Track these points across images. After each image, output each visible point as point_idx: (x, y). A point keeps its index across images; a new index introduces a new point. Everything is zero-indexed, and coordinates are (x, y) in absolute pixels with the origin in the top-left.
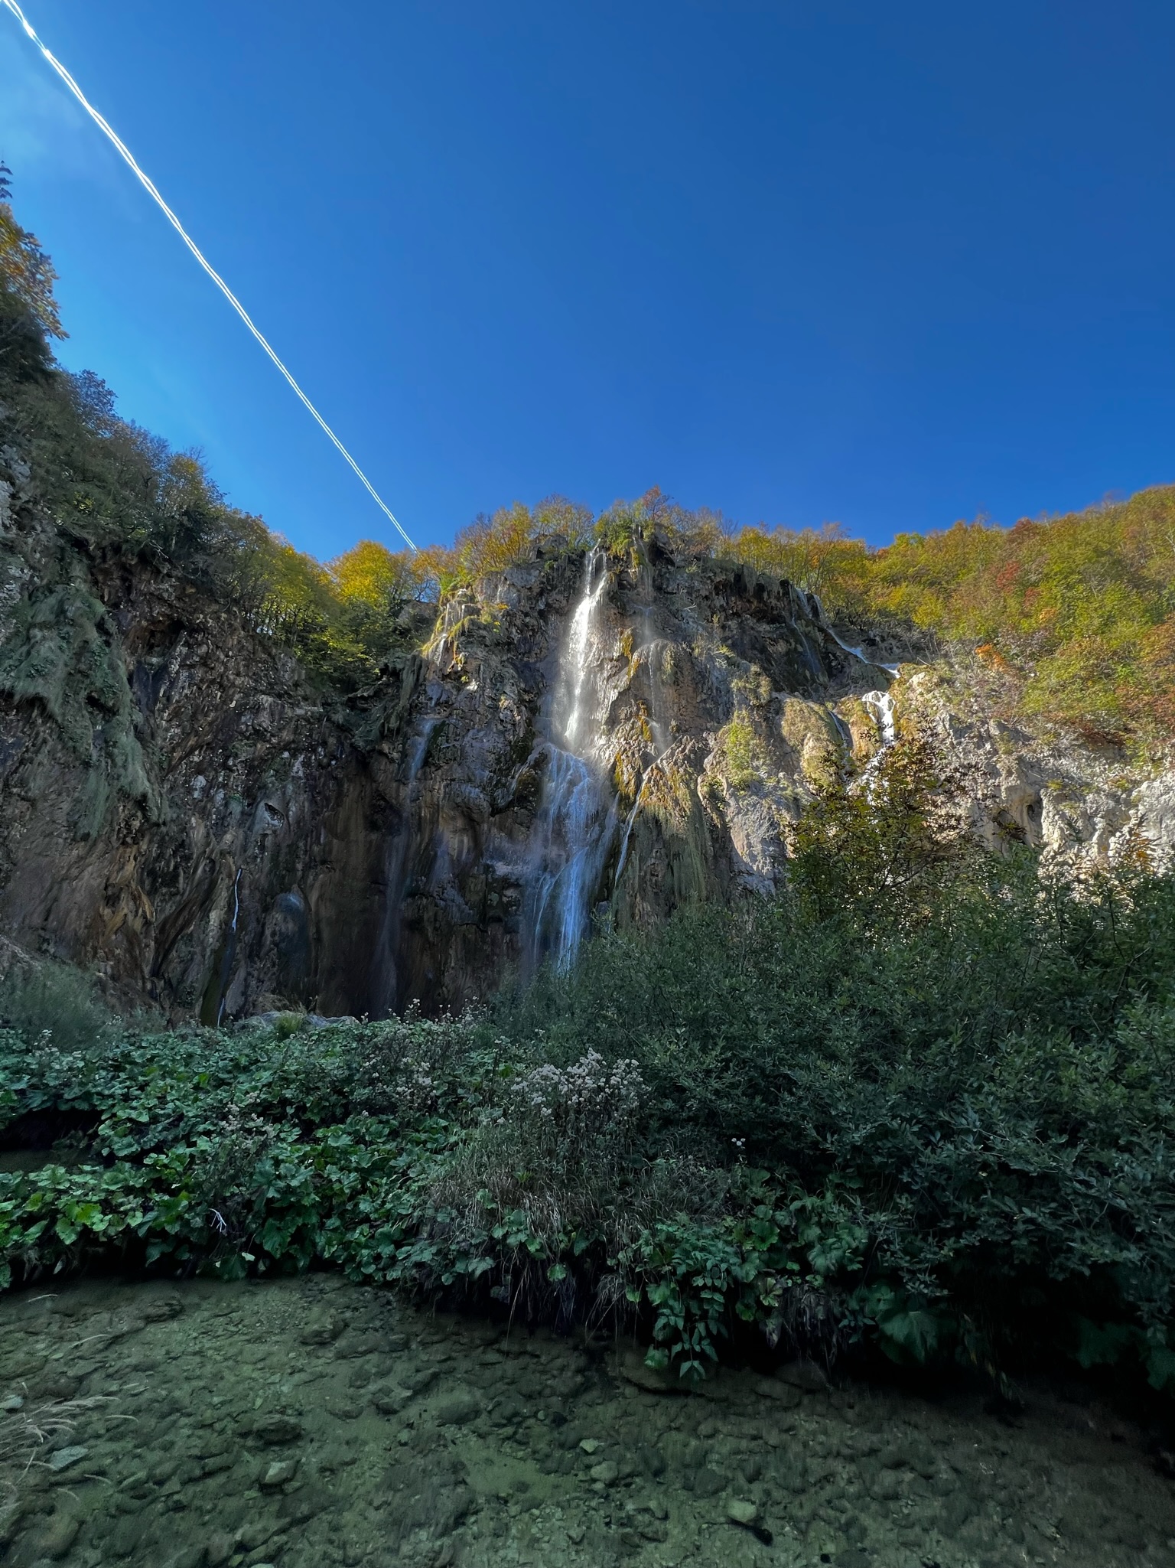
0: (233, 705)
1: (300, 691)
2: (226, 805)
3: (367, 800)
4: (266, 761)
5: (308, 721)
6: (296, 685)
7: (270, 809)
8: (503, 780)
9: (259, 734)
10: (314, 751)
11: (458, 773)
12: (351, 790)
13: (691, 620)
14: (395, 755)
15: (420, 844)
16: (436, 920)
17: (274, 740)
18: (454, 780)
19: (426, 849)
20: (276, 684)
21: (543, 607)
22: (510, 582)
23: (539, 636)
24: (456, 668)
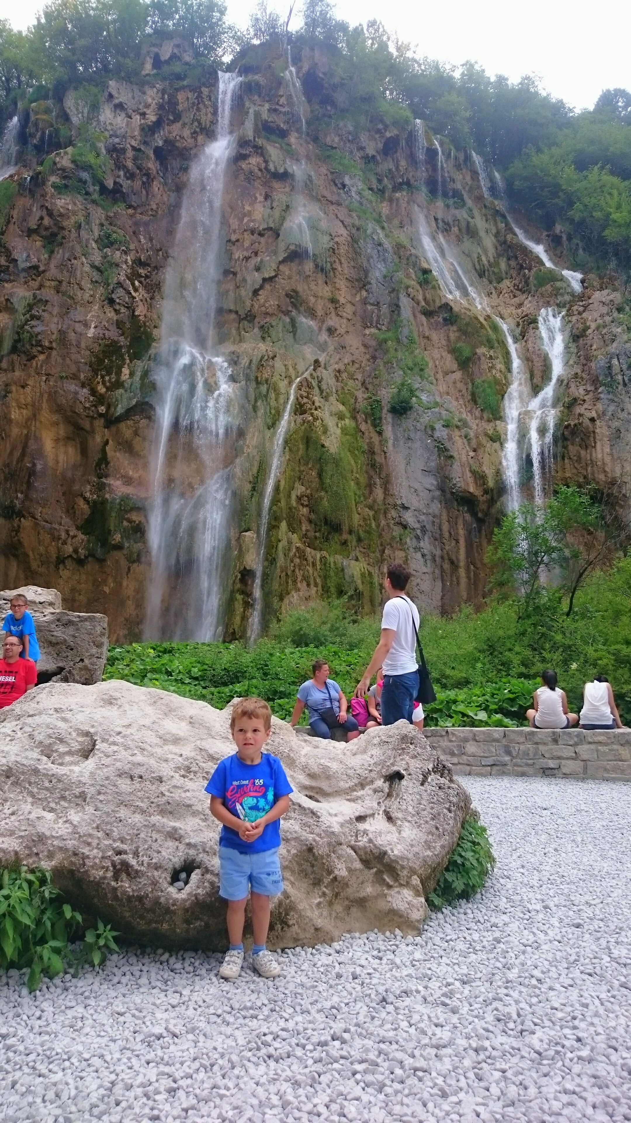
21: (160, 143)
22: (117, 101)
23: (156, 187)
24: (47, 221)
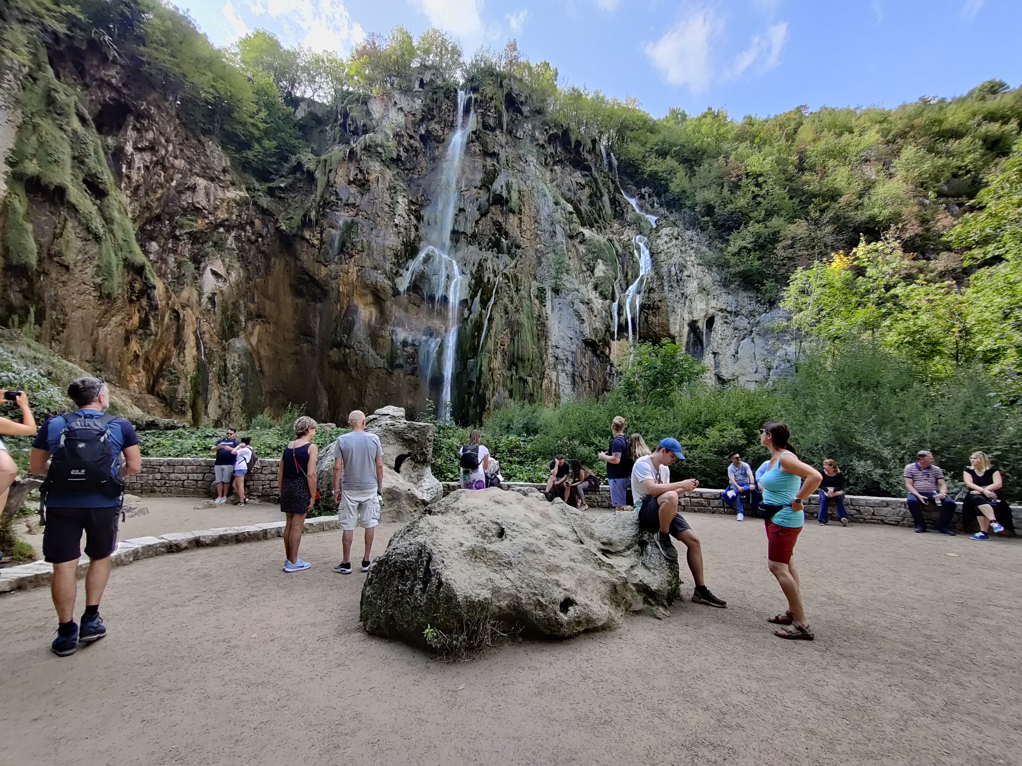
0: (174, 184)
1: (228, 177)
2: (179, 267)
3: (292, 273)
4: (206, 234)
5: (238, 204)
6: (224, 171)
7: (214, 273)
8: (401, 271)
9: (197, 211)
10: (244, 230)
11: (368, 263)
12: (278, 264)
13: (532, 164)
14: (316, 242)
15: (341, 312)
16: (356, 364)
17: (211, 218)
18: (363, 267)
19: (345, 315)
20: (208, 168)
21: (423, 132)
22: (399, 106)
23: (421, 157)
24: (360, 176)
